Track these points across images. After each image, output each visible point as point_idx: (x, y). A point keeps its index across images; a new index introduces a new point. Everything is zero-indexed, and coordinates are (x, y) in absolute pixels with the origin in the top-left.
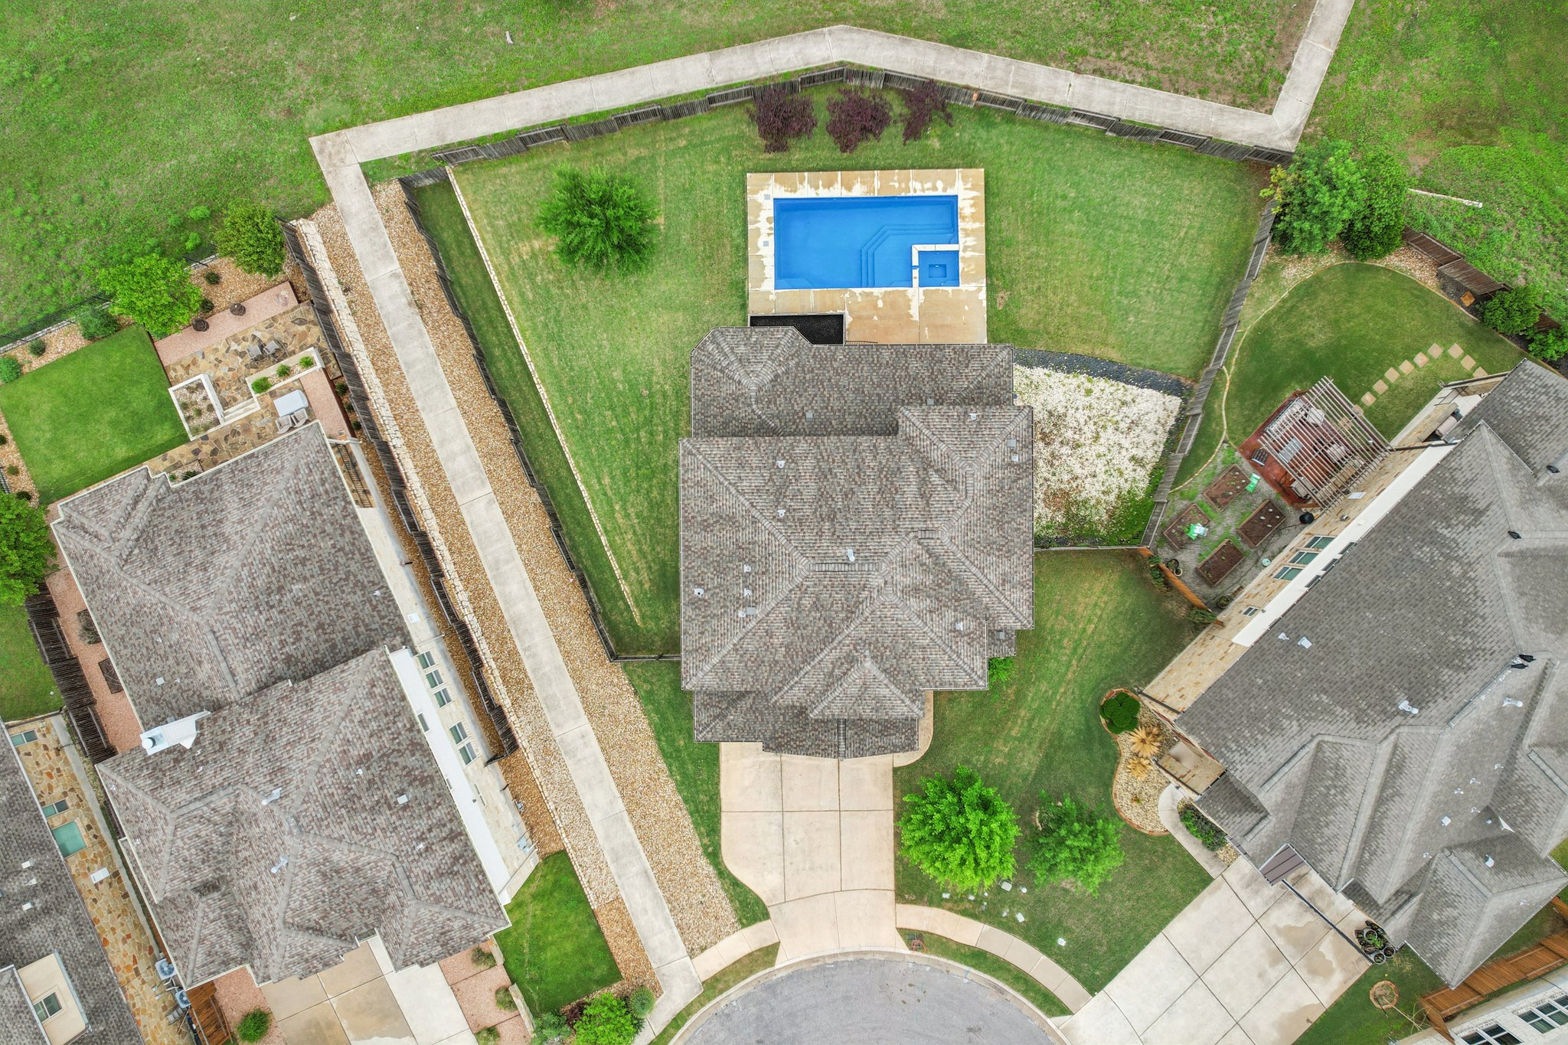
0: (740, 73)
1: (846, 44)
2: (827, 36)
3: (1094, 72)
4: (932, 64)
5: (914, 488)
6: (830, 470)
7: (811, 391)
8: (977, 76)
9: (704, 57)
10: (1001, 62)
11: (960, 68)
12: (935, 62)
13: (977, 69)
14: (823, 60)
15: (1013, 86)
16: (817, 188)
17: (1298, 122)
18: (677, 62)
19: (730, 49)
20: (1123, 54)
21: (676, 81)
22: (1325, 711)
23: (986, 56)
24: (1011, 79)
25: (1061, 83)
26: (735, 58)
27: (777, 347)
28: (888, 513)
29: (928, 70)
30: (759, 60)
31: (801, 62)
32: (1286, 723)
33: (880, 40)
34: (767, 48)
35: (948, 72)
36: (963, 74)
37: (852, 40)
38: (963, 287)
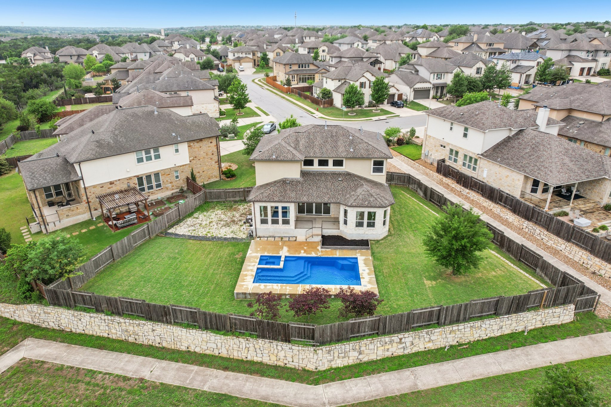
0: (393, 377)
1: (312, 396)
2: (326, 402)
3: (129, 379)
4: (248, 384)
6: (332, 148)
7: (339, 188)
8: (216, 377)
9: (422, 386)
10: (196, 385)
11: (227, 381)
12: (245, 385)
13: (215, 381)
14: (330, 386)
15: (193, 371)
18: (442, 383)
19: (403, 392)
20: (101, 391)
21: (439, 371)
23: (206, 389)
24: (192, 376)
25: (157, 373)
26: (398, 386)
27: (355, 200)
29: (252, 380)
30: (379, 385)
31: (347, 384)
33: (285, 399)
34: (374, 394)
35: (237, 379)
36: (226, 378)
37: (306, 399)
38: (259, 255)
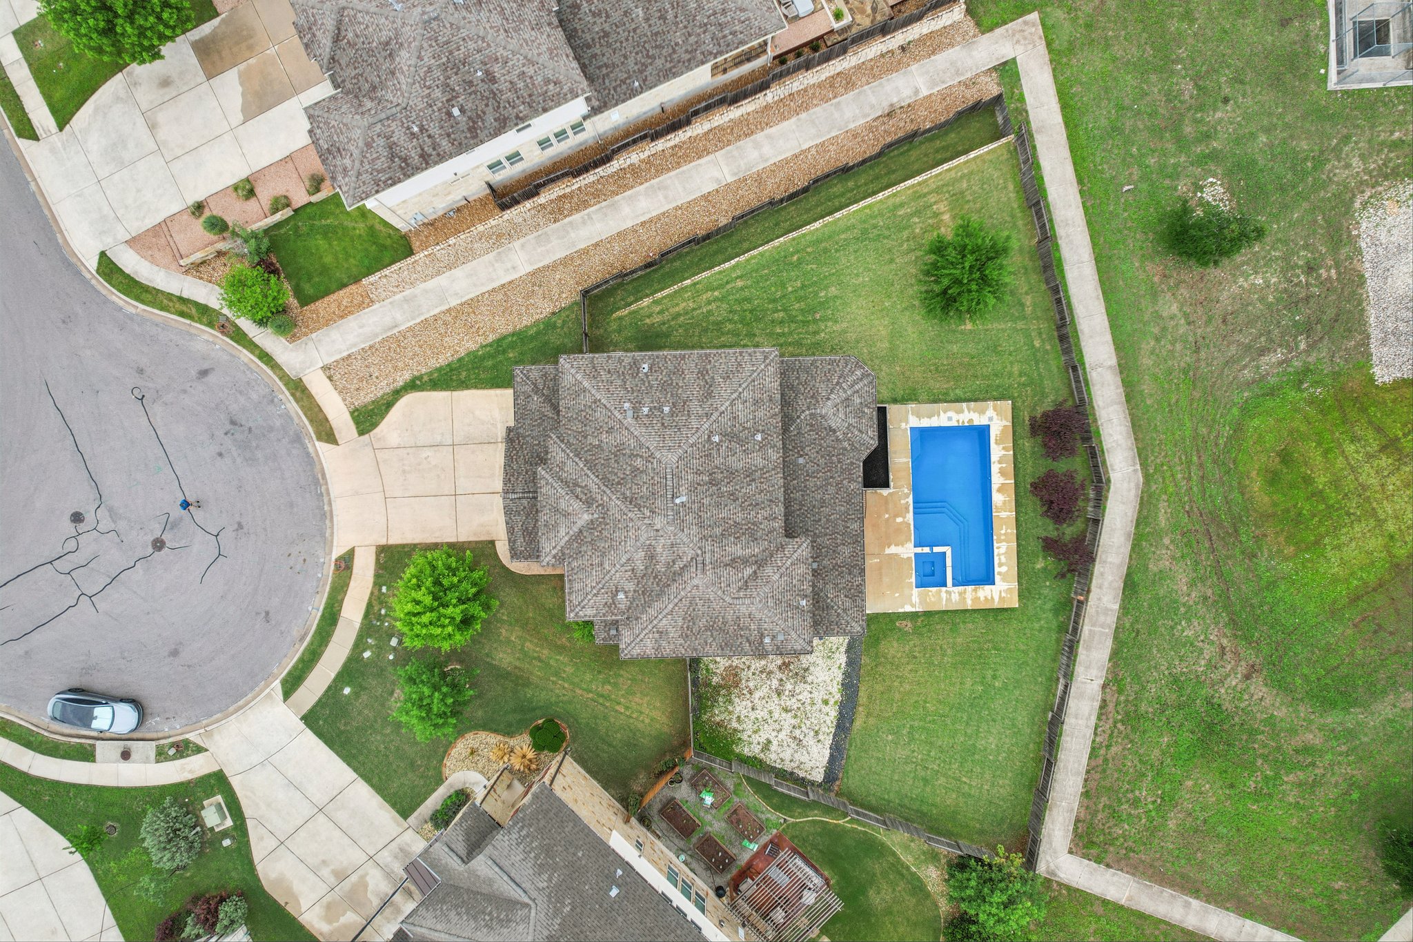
0: (1099, 392)
1: (1125, 485)
2: (1132, 468)
3: (1104, 701)
4: (1109, 560)
5: (740, 553)
6: (754, 480)
7: (822, 461)
8: (1099, 599)
9: (1113, 361)
10: (1111, 620)
11: (1106, 584)
12: (1110, 563)
13: (1105, 599)
14: (1111, 465)
15: (1090, 631)
16: (1000, 462)
17: (1062, 875)
18: (1108, 337)
19: (1120, 383)
20: (1119, 725)
21: (1091, 337)
22: (557, 912)
23: (1117, 607)
24: (1097, 629)
25: (1094, 672)
26: (1112, 387)
27: (860, 431)
28: (718, 531)
29: (1104, 557)
30: (1111, 409)
31: (1109, 446)
32: (545, 876)
33: (1130, 514)
34: (1122, 416)
35: (1102, 574)
36: (1100, 588)
37: (1129, 490)
38: (915, 591)
